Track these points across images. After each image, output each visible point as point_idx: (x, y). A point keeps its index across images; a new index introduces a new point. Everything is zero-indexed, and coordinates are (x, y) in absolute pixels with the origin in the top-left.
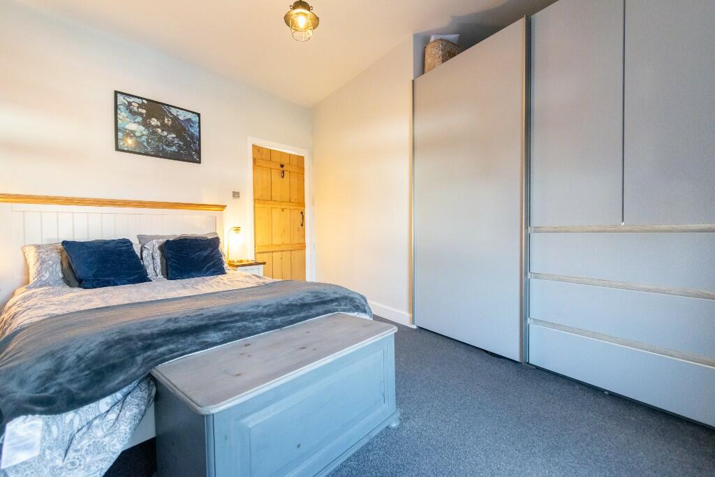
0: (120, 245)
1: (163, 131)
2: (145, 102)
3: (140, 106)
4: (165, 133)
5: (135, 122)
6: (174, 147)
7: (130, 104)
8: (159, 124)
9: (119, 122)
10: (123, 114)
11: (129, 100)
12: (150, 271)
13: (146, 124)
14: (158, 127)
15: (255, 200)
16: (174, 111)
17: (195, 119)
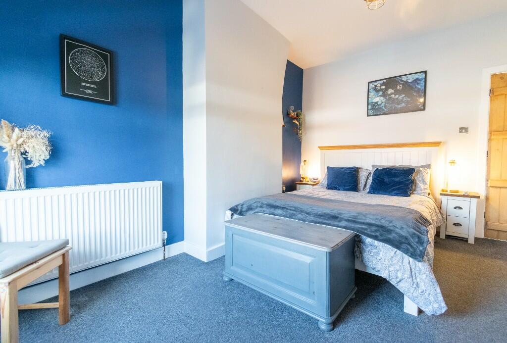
0: (347, 170)
1: (395, 95)
2: (385, 81)
3: (382, 85)
4: (397, 96)
5: (378, 96)
6: (403, 104)
7: (376, 86)
8: (393, 91)
9: (370, 99)
10: (372, 93)
11: (375, 84)
12: (361, 185)
13: (384, 95)
14: (392, 94)
15: (491, 132)
16: (404, 78)
17: (422, 76)
